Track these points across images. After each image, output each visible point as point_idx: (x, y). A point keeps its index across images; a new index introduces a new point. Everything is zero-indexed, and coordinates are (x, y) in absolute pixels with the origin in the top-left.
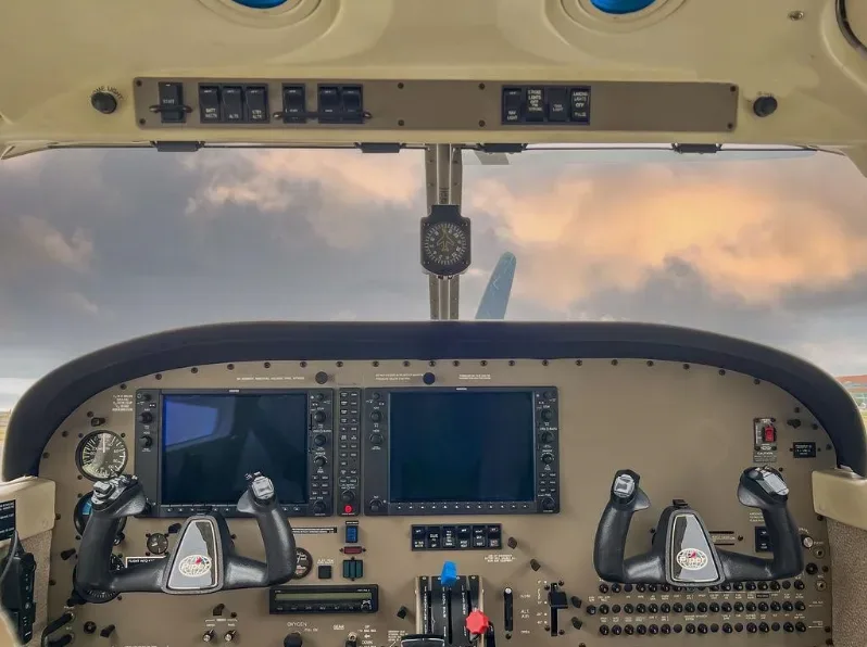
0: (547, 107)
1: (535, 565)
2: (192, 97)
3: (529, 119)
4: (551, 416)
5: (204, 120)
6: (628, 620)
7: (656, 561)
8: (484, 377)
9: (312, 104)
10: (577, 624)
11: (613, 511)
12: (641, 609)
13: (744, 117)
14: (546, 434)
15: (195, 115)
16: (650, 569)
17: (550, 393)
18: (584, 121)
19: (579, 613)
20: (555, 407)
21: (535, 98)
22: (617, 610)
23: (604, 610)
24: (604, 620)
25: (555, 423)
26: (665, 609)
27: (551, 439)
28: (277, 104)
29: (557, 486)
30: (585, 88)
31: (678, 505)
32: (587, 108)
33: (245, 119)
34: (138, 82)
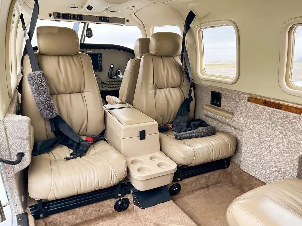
0: (104, 20)
1: (99, 78)
2: (61, 15)
3: (102, 21)
4: (101, 57)
5: (63, 18)
6: (112, 86)
7: (116, 76)
8: (91, 51)
9: (76, 17)
10: (105, 86)
11: (110, 69)
12: (114, 84)
13: (126, 22)
14: (100, 60)
15: (61, 18)
16: (115, 77)
17: (101, 54)
18: (108, 22)
19: (105, 85)
20: (101, 56)
21: (103, 18)
22: (110, 84)
23: (109, 85)
24: (109, 86)
25: (102, 59)
26: (117, 84)
27: (101, 61)
28: (72, 17)
29: (102, 67)
30: (108, 18)
31: (119, 69)
32: (108, 20)
33: (68, 19)
34: (54, 13)
